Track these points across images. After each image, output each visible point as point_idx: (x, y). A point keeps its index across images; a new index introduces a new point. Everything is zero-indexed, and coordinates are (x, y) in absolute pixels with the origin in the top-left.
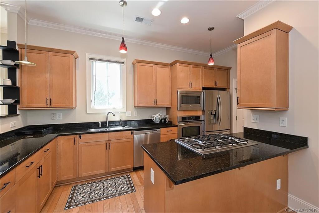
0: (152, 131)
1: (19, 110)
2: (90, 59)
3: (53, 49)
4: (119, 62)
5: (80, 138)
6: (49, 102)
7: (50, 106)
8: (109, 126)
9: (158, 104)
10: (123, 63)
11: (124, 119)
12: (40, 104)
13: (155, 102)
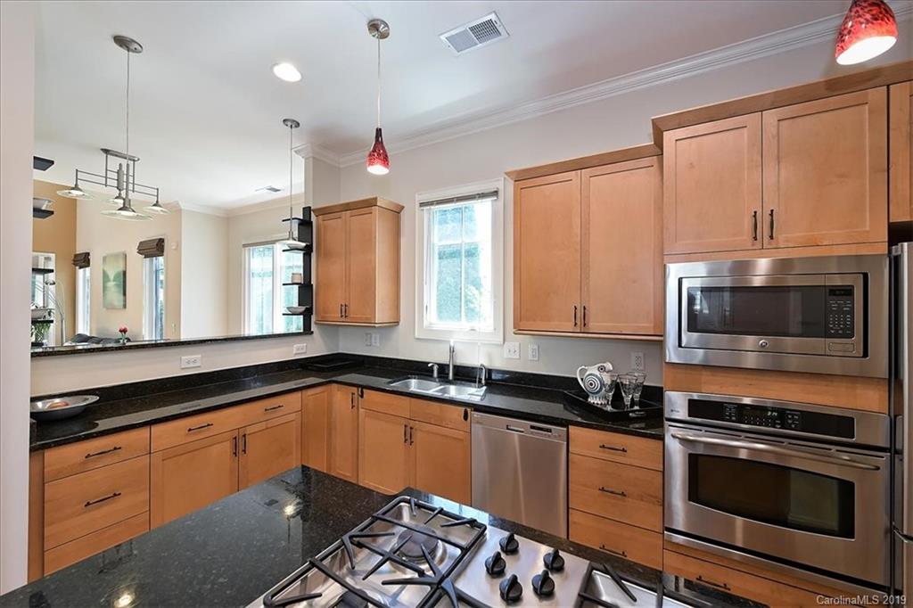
0: (532, 427)
1: (316, 324)
2: (422, 205)
3: (348, 204)
4: (482, 196)
5: (362, 396)
6: (345, 311)
7: (343, 319)
8: (455, 379)
9: (594, 325)
10: (495, 193)
11: (498, 364)
12: (335, 315)
13: (582, 318)
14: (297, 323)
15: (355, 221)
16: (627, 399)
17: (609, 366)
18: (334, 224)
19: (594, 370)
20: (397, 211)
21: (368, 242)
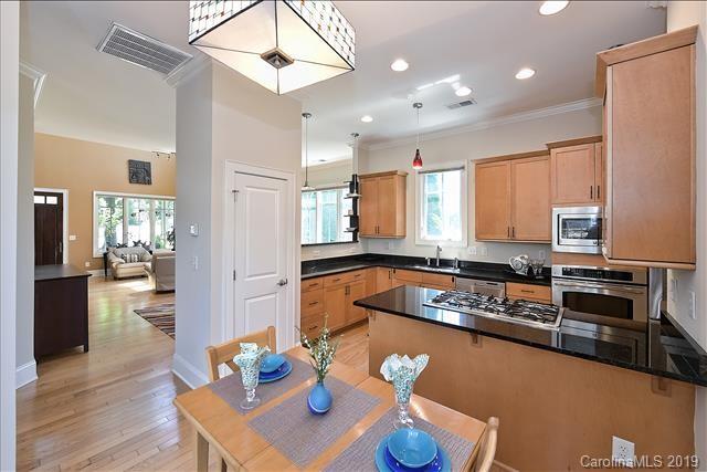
1: (360, 237)
2: (419, 173)
3: (379, 173)
5: (395, 273)
7: (378, 235)
8: (440, 265)
9: (518, 236)
10: (463, 168)
11: (465, 258)
12: (371, 232)
13: (512, 233)
14: (349, 237)
15: (383, 182)
16: (535, 271)
17: (526, 257)
18: (369, 184)
19: (518, 259)
20: (405, 176)
21: (391, 193)
